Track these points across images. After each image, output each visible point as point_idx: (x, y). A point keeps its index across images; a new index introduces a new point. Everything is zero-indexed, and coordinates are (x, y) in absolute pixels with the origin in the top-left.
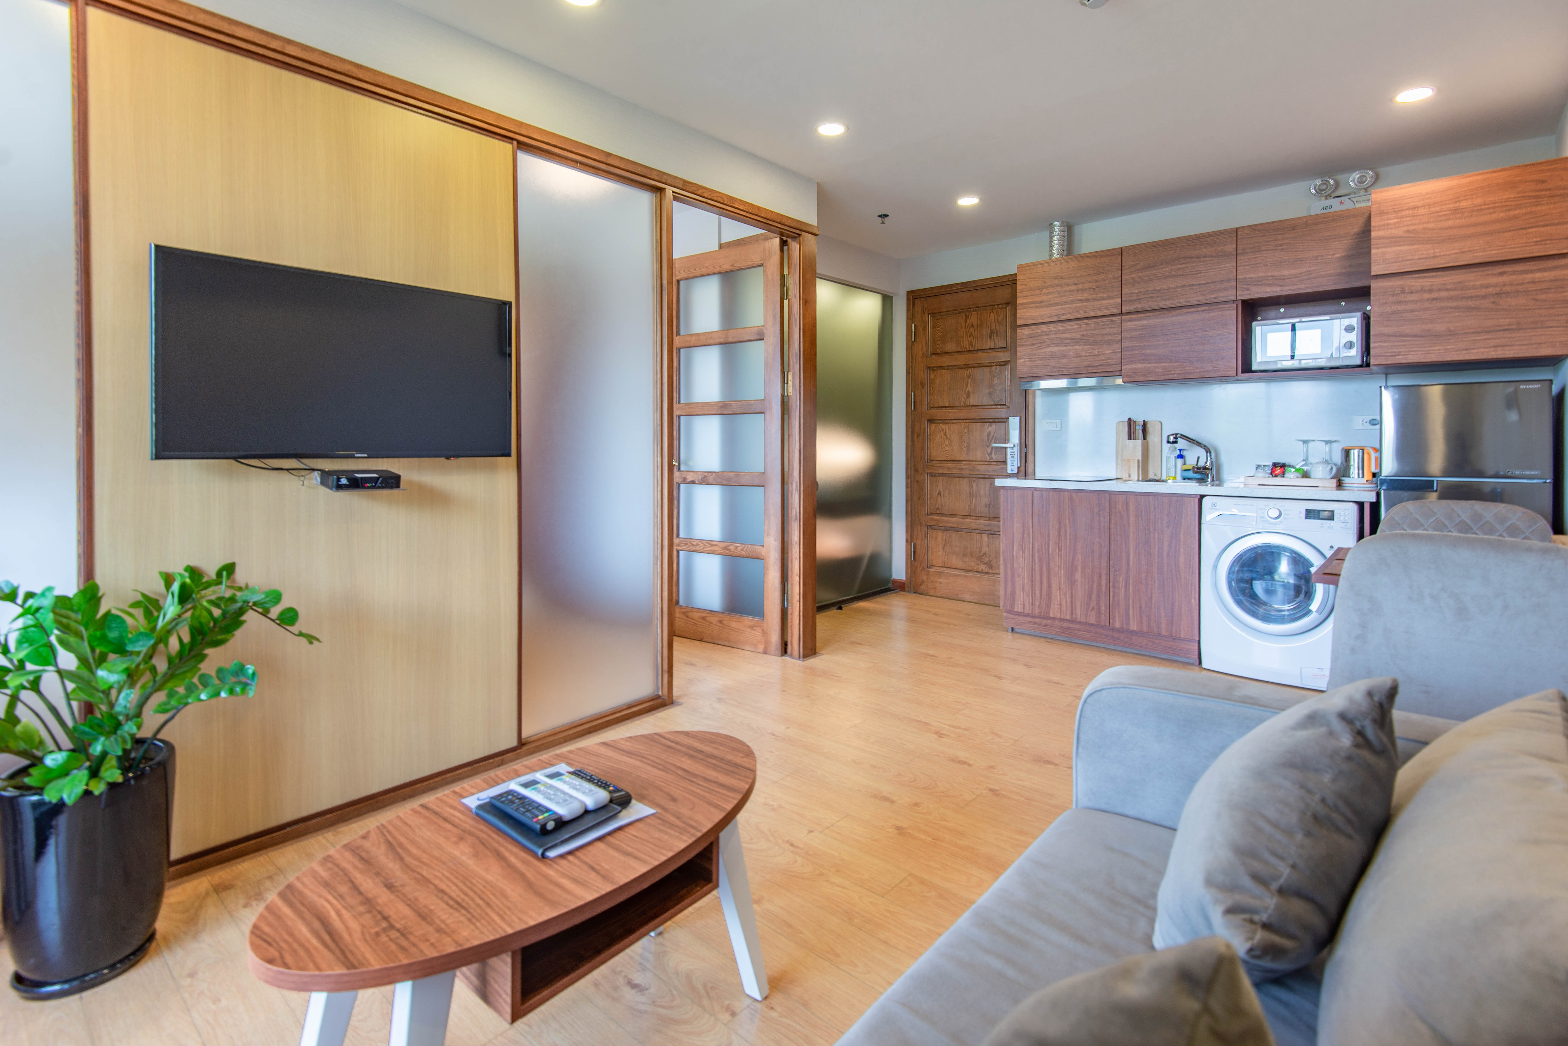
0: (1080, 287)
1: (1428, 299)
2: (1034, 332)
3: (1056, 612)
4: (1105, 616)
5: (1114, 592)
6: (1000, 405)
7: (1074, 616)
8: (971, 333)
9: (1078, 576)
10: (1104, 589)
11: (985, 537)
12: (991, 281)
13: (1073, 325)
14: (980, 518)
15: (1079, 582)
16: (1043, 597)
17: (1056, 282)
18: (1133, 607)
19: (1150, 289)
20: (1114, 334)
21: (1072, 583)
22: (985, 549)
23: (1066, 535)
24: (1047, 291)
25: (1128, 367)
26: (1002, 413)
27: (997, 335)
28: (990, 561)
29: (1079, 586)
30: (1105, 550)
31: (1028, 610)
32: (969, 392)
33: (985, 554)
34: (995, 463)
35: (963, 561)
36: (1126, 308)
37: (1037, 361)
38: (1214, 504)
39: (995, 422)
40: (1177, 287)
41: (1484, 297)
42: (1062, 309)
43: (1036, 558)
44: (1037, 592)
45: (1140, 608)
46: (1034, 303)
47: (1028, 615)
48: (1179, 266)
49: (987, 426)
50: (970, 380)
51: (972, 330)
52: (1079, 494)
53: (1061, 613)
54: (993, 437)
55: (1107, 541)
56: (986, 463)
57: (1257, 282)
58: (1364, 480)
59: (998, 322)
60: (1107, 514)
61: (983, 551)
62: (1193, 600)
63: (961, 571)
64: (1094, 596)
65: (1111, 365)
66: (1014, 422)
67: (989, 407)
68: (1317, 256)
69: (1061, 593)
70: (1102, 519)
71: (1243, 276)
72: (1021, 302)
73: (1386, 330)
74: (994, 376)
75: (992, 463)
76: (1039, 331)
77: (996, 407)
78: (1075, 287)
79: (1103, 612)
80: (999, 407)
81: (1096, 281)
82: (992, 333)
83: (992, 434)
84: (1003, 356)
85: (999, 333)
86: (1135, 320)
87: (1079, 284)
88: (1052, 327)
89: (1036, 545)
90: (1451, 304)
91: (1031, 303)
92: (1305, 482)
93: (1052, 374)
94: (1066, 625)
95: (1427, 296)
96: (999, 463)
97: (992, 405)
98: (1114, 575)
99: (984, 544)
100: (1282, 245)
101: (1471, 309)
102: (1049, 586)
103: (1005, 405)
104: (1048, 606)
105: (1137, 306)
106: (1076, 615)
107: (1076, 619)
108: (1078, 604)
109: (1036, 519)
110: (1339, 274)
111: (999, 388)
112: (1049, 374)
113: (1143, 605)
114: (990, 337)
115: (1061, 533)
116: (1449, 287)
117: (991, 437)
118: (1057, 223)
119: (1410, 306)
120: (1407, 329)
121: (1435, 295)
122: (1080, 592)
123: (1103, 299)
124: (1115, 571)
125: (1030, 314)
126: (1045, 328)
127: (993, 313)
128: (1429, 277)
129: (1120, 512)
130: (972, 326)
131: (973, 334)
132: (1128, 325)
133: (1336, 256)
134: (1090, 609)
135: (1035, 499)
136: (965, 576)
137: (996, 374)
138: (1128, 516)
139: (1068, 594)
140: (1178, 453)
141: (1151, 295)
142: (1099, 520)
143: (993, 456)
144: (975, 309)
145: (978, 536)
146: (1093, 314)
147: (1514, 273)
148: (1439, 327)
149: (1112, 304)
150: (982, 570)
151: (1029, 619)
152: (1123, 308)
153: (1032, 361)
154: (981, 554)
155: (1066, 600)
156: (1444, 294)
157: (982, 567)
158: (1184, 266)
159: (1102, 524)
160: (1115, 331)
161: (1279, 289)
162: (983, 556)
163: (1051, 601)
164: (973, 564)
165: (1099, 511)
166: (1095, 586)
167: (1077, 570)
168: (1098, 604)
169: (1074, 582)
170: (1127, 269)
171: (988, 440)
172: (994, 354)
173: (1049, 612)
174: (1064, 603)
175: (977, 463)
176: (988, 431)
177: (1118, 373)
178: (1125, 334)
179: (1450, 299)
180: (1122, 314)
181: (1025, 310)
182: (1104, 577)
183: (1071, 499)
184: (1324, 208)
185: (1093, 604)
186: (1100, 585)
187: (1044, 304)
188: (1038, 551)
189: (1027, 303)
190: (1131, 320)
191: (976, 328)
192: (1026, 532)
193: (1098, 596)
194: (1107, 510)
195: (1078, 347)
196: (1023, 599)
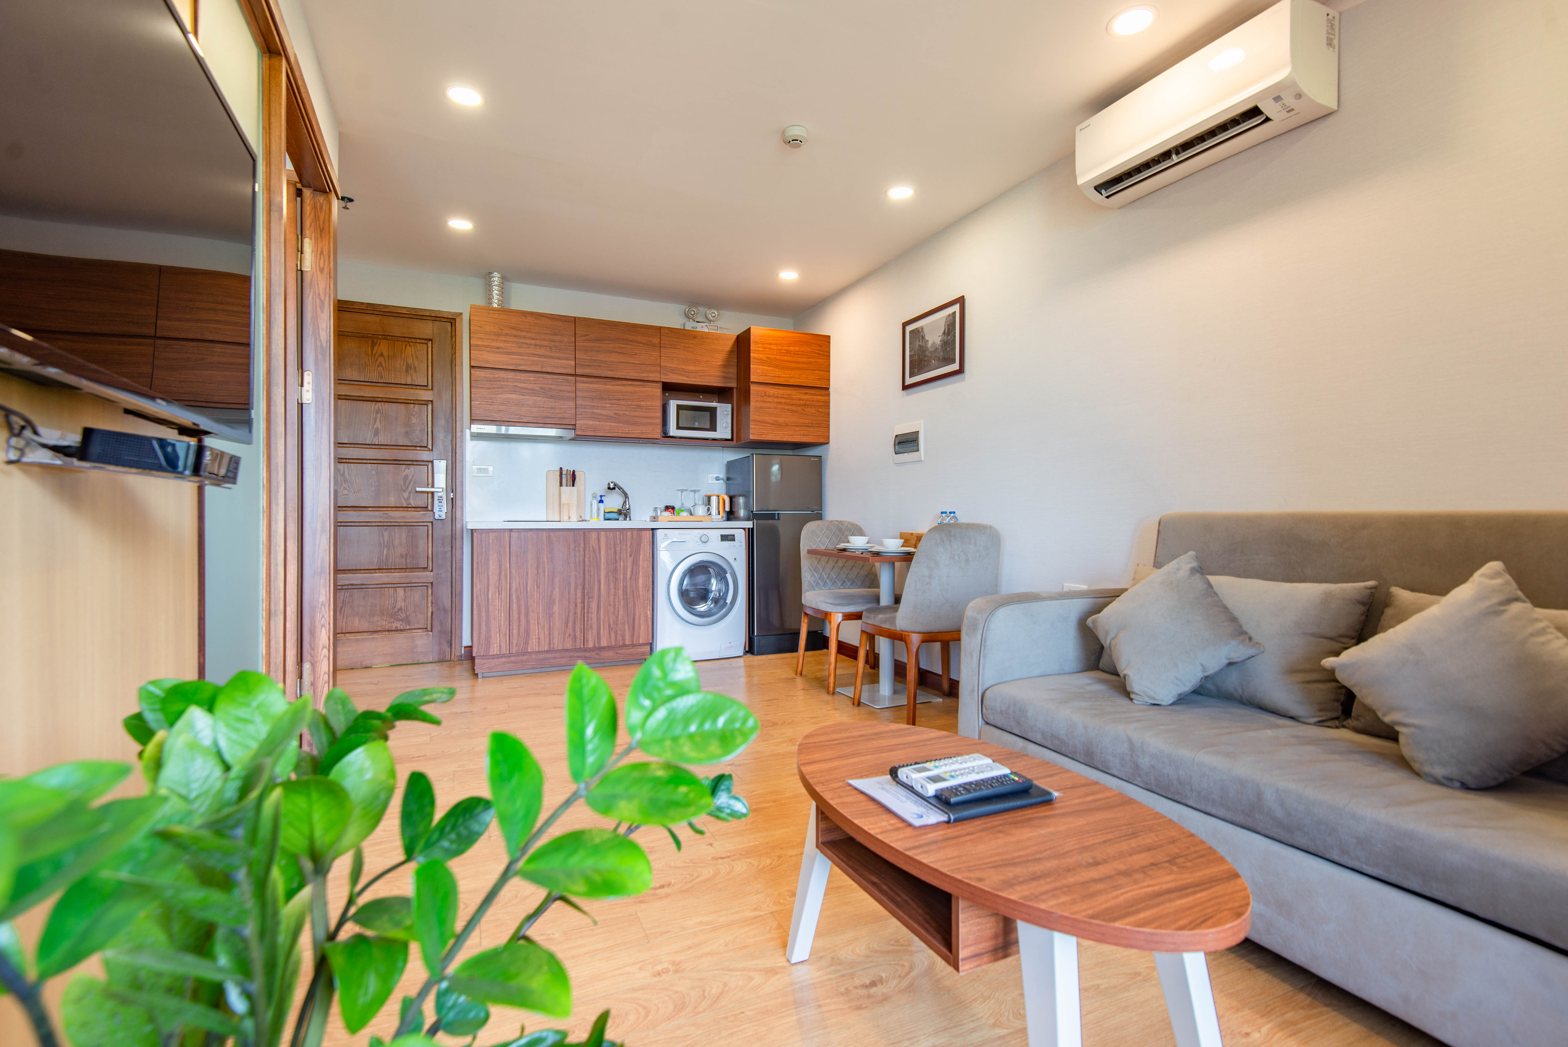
0: (538, 342)
1: (776, 402)
2: (490, 376)
3: (534, 646)
4: (580, 639)
5: (588, 617)
6: (420, 447)
7: (552, 647)
8: (381, 363)
9: (556, 608)
10: (579, 616)
11: (401, 592)
12: (407, 311)
13: (532, 377)
14: (393, 571)
15: (557, 614)
16: (521, 634)
17: (514, 332)
18: (604, 628)
19: (599, 358)
20: (569, 392)
21: (550, 615)
22: (400, 604)
23: (544, 572)
24: (504, 339)
25: (581, 422)
26: (425, 455)
27: (416, 371)
28: (407, 616)
29: (557, 618)
30: (580, 581)
31: (504, 650)
32: (377, 428)
33: (400, 609)
34: (413, 509)
35: (369, 622)
36: (579, 371)
37: (494, 405)
38: (666, 535)
39: (414, 465)
40: (620, 362)
41: (799, 405)
42: (522, 359)
43: (514, 597)
44: (515, 631)
45: (609, 626)
46: (492, 347)
47: (504, 656)
48: (622, 346)
49: (403, 469)
50: (378, 415)
51: (381, 359)
52: (557, 533)
53: (539, 646)
54: (411, 480)
55: (582, 573)
56: (402, 509)
57: (673, 371)
58: (720, 517)
59: (417, 357)
60: (582, 550)
61: (398, 605)
62: (648, 612)
63: (366, 634)
64: (570, 625)
65: (566, 418)
66: (441, 466)
67: (405, 448)
68: (708, 361)
69: (540, 627)
70: (577, 554)
71: (664, 364)
72: (475, 343)
73: (757, 418)
74: (412, 415)
75: (409, 509)
76: (496, 376)
77: (414, 448)
78: (533, 342)
79: (579, 637)
80: (419, 448)
81: (552, 341)
82: (408, 368)
83: (410, 478)
84: (426, 395)
85: (417, 369)
86: (586, 383)
87: (537, 339)
88: (511, 375)
89: (514, 585)
90: (787, 407)
91: (487, 347)
92: (692, 518)
93: (510, 420)
94: (542, 656)
95: (776, 400)
96: (419, 509)
97: (409, 446)
98: (588, 602)
99: (399, 599)
100: (688, 347)
101: (793, 411)
102: (528, 622)
103: (426, 447)
104: (526, 643)
105: (587, 371)
106: (554, 644)
107: (553, 648)
108: (556, 633)
109: (513, 559)
110: (719, 377)
111: (419, 428)
112: (508, 420)
113: (612, 624)
114: (407, 371)
115: (540, 571)
116: (785, 396)
117: (408, 481)
118: (496, 274)
119: (768, 405)
120: (767, 419)
121: (779, 400)
122: (558, 623)
123: (559, 358)
124: (589, 598)
125: (485, 357)
126: (502, 374)
127: (410, 346)
128: (776, 388)
129: (593, 547)
130: (382, 355)
131: (383, 364)
132: (580, 386)
133: (718, 363)
134: (567, 636)
135: (513, 540)
136: (373, 638)
137: (414, 413)
138: (600, 550)
139: (547, 626)
140: (599, 499)
141: (600, 364)
142: (575, 555)
143: (411, 501)
144: (386, 337)
145: (391, 591)
146: (550, 370)
147: (810, 394)
148: (781, 420)
149: (567, 365)
150: (397, 627)
151: (503, 660)
152: (577, 370)
153: (488, 404)
154: (396, 610)
155: (544, 633)
156: (783, 400)
157: (398, 625)
158: (624, 346)
159: (577, 559)
160: (569, 389)
161: (686, 379)
162: (398, 612)
163: (529, 637)
164: (384, 623)
165: (575, 547)
166: (571, 614)
167: (554, 603)
168: (574, 630)
169: (552, 614)
170: (580, 337)
171: (405, 483)
172: (412, 391)
173: (527, 648)
174: (542, 636)
175: (389, 509)
176: (404, 473)
177: (571, 427)
178: (578, 394)
179: (785, 404)
180: (576, 375)
181: (480, 353)
182: (579, 605)
183: (549, 537)
184: (693, 328)
185: (570, 631)
186: (575, 613)
187: (501, 350)
188: (516, 590)
189: (483, 346)
190: (583, 382)
191: (387, 358)
192: (503, 573)
193: (575, 623)
194: (582, 546)
195: (535, 398)
196: (500, 641)
